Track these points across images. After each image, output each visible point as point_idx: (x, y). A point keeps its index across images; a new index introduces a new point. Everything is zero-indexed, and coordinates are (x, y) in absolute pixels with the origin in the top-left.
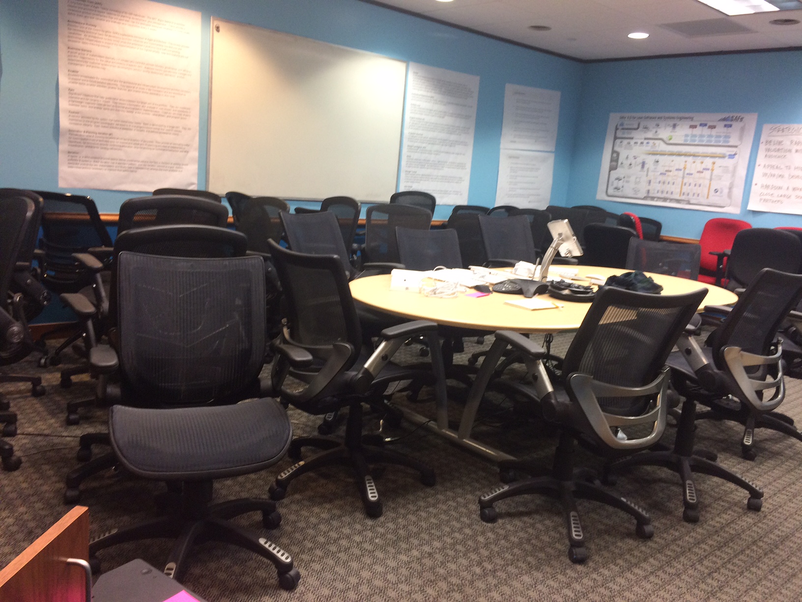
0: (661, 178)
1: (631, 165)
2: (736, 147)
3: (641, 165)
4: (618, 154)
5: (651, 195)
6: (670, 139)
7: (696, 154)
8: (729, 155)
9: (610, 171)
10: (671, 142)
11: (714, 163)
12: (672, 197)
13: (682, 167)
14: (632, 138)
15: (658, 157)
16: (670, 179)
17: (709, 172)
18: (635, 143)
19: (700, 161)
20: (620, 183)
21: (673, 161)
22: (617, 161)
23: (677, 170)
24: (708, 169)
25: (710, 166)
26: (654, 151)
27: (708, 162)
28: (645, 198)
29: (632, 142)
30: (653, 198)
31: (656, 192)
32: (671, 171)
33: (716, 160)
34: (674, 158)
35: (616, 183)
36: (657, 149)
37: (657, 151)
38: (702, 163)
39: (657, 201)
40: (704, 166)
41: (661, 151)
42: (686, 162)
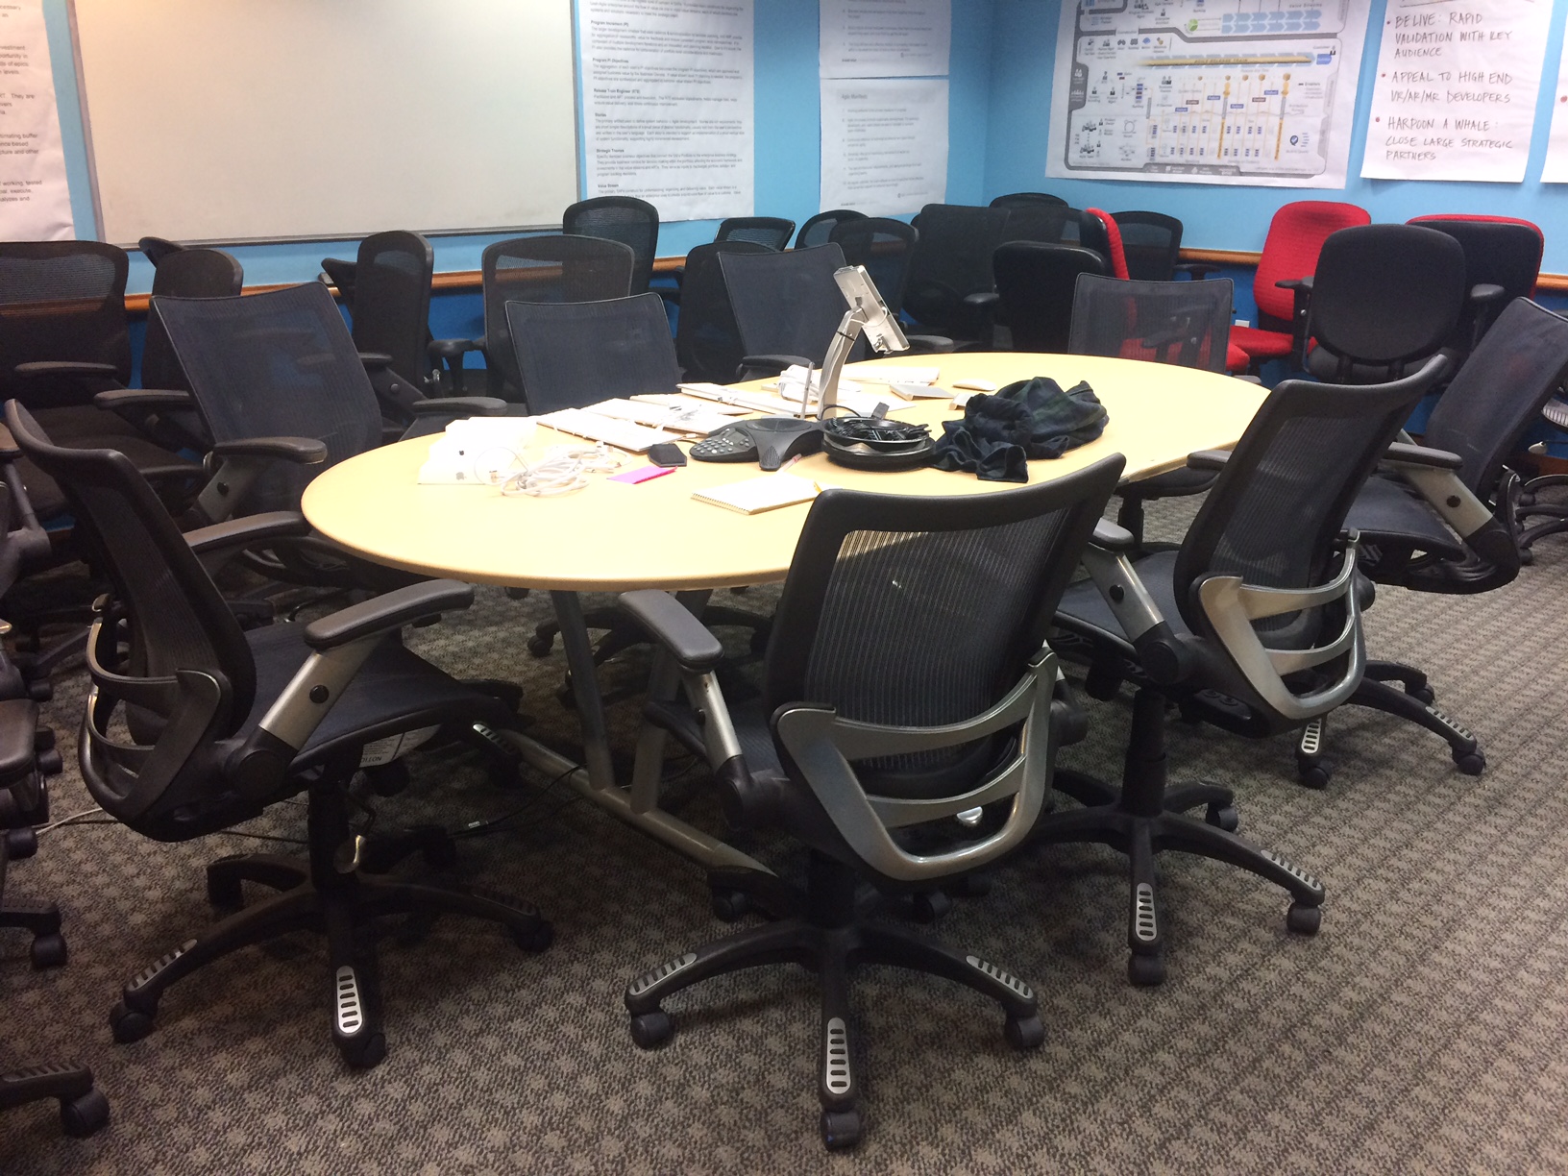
0: (1179, 120)
1: (1112, 93)
2: (1333, 36)
3: (1134, 93)
4: (1085, 70)
5: (1158, 159)
6: (1194, 28)
7: (1250, 60)
8: (1320, 56)
9: (1070, 112)
10: (1196, 34)
11: (1288, 77)
12: (1202, 160)
13: (1220, 92)
14: (1112, 32)
15: (1168, 72)
16: (1196, 121)
17: (1279, 97)
18: (1120, 42)
19: (1257, 74)
20: (1094, 138)
21: (1200, 78)
22: (1084, 87)
23: (1209, 98)
24: (1275, 92)
25: (1279, 85)
26: (1158, 58)
27: (1275, 74)
28: (1147, 168)
29: (1113, 40)
30: (1162, 167)
31: (1169, 150)
32: (1197, 102)
33: (1293, 69)
34: (1203, 70)
35: (1085, 138)
36: (1167, 52)
37: (1167, 57)
38: (1263, 78)
39: (1171, 172)
40: (1266, 85)
41: (1175, 57)
42: (1228, 78)
